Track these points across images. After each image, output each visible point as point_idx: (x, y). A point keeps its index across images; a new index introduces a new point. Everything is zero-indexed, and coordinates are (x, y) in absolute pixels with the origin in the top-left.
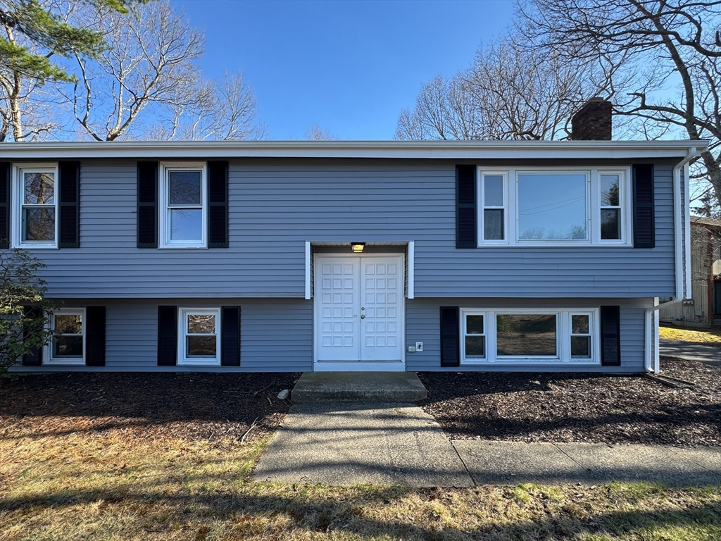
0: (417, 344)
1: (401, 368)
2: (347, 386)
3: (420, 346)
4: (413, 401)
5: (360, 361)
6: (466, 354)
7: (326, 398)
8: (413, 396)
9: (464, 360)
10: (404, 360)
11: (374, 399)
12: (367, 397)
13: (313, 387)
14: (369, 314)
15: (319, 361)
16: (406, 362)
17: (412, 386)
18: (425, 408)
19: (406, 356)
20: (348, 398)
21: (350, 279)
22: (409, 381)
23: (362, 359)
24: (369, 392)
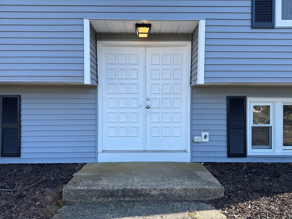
0: (203, 134)
1: (186, 158)
2: (130, 182)
3: (206, 136)
4: (207, 199)
5: (145, 151)
6: (252, 145)
7: (104, 196)
8: (208, 194)
9: (252, 151)
10: (189, 150)
11: (161, 198)
12: (153, 196)
13: (90, 182)
14: (154, 104)
15: (103, 151)
16: (192, 152)
17: (203, 181)
18: (226, 212)
19: (192, 146)
20: (131, 196)
21: (135, 69)
22: (199, 173)
23: (148, 149)
24: (155, 189)
